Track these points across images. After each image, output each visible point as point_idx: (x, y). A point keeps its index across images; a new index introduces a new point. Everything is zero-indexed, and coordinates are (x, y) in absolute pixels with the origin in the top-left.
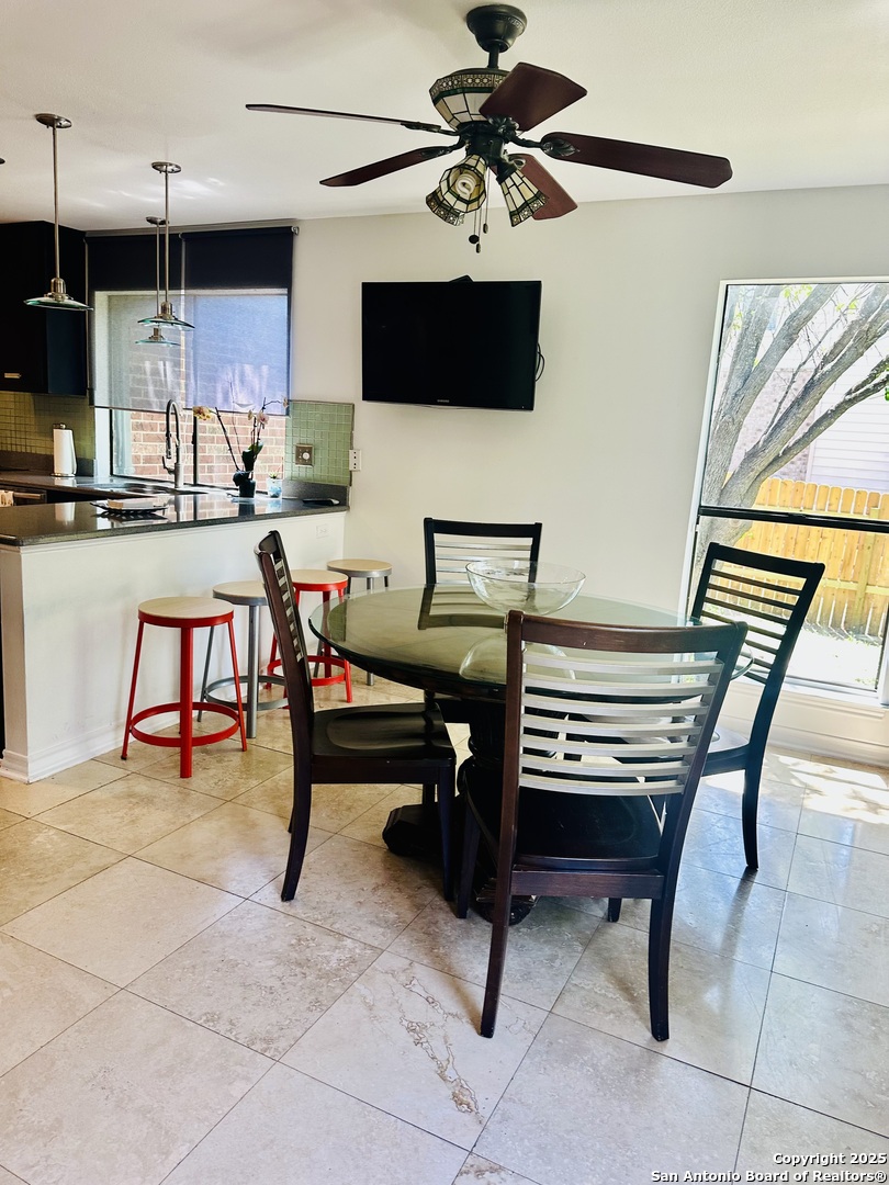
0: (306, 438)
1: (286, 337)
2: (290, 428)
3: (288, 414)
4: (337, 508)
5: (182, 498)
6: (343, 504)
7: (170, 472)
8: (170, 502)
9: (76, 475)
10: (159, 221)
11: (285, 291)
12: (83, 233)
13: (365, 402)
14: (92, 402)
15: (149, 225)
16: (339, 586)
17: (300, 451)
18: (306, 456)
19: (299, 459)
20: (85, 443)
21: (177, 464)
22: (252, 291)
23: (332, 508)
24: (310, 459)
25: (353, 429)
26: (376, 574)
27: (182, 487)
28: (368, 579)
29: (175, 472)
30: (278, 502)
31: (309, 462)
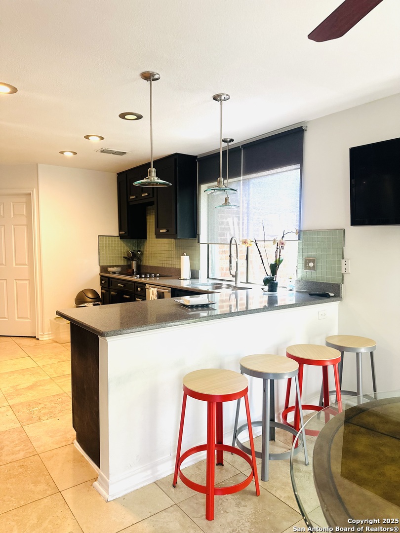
0: (312, 253)
1: (299, 193)
2: (301, 247)
3: (299, 239)
4: (333, 299)
5: (239, 292)
6: (338, 296)
7: (233, 276)
8: (233, 293)
9: (191, 279)
10: (229, 140)
11: (298, 166)
12: (196, 157)
13: (352, 227)
14: (199, 242)
15: (224, 144)
16: (334, 362)
17: (307, 262)
18: (311, 264)
19: (306, 267)
20: (195, 262)
21: (236, 272)
22: (279, 170)
23: (329, 299)
24: (314, 266)
25: (344, 245)
26: (363, 350)
27: (239, 285)
28: (358, 354)
29: (235, 276)
30: (293, 294)
31: (314, 268)
